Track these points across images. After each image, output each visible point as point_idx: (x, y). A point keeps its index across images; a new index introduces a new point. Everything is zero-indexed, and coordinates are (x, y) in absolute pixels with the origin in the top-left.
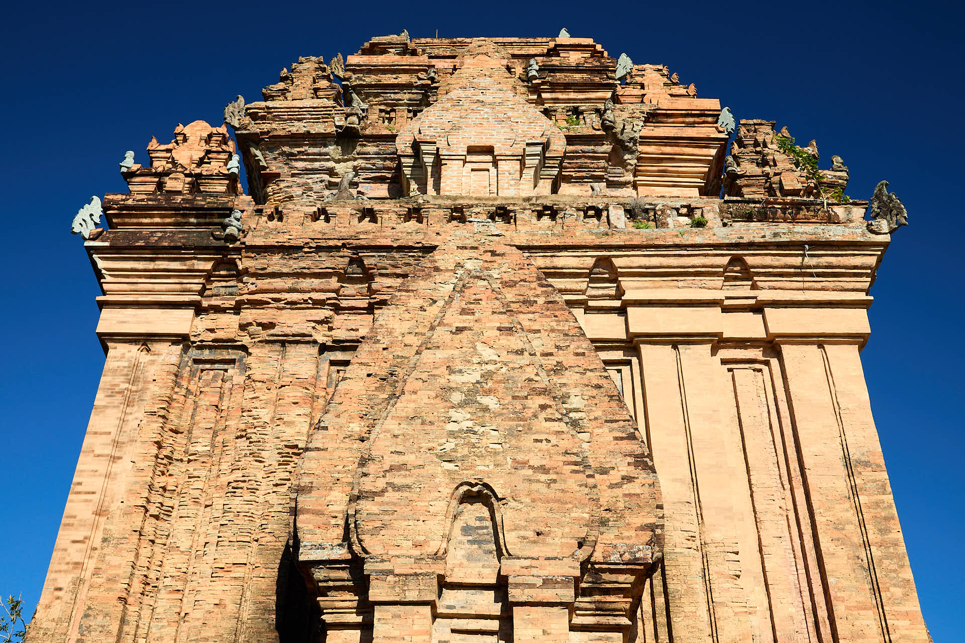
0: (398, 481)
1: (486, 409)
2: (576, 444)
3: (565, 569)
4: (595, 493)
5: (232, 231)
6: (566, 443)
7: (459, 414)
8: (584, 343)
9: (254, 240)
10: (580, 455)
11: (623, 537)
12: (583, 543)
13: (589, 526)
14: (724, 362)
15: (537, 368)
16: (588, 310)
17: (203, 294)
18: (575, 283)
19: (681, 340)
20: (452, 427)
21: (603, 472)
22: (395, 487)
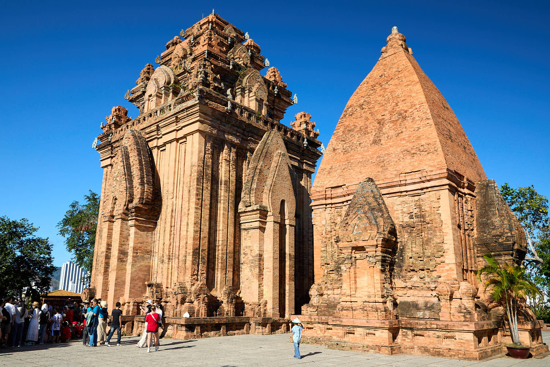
1: (117, 181)
2: (126, 185)
3: (121, 211)
4: (128, 195)
5: (109, 140)
6: (125, 185)
7: (115, 182)
8: (137, 158)
9: (113, 141)
10: (127, 187)
11: (136, 201)
12: (125, 206)
13: (126, 202)
14: (181, 143)
15: (124, 169)
16: (158, 138)
17: (112, 153)
18: (155, 133)
19: (170, 142)
20: (114, 186)
21: (135, 187)
22: (107, 200)
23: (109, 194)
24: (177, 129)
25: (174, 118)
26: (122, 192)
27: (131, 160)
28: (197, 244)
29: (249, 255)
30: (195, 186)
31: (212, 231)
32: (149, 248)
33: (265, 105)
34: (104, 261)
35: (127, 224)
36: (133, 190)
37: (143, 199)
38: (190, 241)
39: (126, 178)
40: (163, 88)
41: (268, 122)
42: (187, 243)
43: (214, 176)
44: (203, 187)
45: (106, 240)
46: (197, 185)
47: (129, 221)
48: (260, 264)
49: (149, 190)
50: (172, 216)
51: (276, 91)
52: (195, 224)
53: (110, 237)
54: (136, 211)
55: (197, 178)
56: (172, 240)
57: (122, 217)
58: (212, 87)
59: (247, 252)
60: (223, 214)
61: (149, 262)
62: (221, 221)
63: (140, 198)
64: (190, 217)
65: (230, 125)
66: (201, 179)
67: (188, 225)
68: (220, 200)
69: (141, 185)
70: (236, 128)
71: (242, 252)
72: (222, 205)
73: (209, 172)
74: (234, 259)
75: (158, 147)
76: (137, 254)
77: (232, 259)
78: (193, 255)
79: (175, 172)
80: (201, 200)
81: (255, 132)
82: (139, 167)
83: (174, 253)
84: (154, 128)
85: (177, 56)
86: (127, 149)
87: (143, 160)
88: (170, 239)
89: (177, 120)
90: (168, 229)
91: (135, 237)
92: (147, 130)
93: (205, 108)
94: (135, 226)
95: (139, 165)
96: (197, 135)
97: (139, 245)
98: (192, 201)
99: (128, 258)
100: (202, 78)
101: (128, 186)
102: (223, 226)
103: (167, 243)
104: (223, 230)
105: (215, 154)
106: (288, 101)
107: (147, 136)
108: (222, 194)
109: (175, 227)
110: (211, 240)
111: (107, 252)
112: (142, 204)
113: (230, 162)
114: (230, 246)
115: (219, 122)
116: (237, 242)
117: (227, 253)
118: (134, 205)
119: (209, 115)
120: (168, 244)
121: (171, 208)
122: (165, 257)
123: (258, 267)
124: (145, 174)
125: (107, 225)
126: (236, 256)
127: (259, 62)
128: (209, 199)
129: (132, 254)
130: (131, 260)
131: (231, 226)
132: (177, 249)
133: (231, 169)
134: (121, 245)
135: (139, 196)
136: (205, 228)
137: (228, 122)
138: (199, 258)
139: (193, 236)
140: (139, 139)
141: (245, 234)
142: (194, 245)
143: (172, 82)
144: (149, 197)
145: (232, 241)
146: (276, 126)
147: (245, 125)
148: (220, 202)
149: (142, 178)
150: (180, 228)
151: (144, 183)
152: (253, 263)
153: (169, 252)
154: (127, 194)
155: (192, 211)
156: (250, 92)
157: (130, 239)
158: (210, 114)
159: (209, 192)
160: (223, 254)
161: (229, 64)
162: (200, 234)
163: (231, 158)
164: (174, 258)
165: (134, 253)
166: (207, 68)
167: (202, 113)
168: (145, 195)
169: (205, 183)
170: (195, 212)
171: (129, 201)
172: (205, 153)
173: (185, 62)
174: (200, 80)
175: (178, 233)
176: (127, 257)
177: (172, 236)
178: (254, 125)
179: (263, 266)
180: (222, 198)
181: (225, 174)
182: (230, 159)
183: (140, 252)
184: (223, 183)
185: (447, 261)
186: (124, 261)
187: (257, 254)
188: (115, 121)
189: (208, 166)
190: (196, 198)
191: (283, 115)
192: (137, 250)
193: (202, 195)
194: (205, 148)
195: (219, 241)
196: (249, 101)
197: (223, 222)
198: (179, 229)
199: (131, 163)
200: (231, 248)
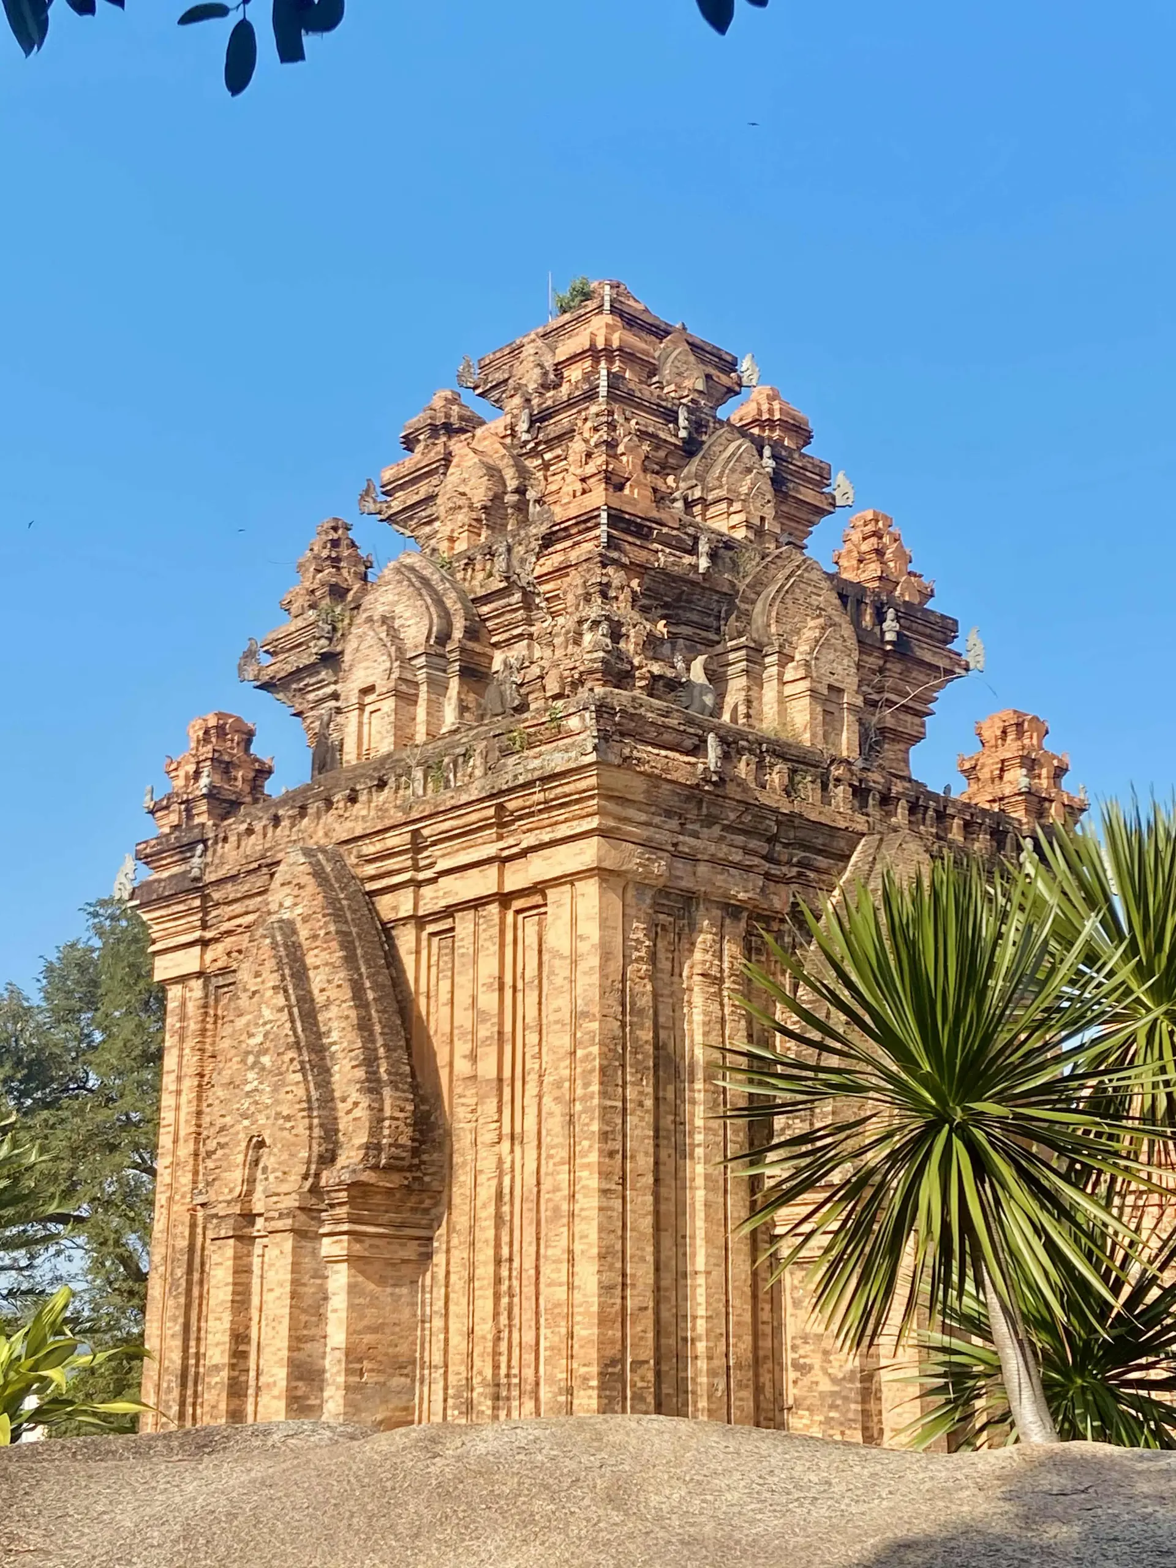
0: (223, 1140)
1: (263, 1069)
2: (307, 1090)
3: (292, 1202)
4: (317, 1132)
5: (196, 872)
6: (301, 1092)
7: (251, 1075)
8: (342, 974)
9: (210, 877)
10: (309, 1101)
11: (350, 1156)
12: (305, 1177)
13: (309, 1162)
14: (518, 912)
15: (293, 1021)
16: (418, 884)
17: (204, 926)
18: (404, 861)
19: (477, 904)
20: (248, 1088)
21: (344, 1100)
22: (221, 1146)
23: (228, 1120)
24: (505, 853)
25: (491, 812)
26: (288, 1118)
27: (317, 980)
28: (612, 1342)
29: (817, 1374)
30: (596, 1101)
31: (667, 1281)
32: (403, 1348)
33: (852, 708)
34: (223, 1406)
35: (314, 1253)
36: (334, 1109)
37: (378, 1147)
38: (587, 1331)
39: (302, 1062)
40: (423, 659)
41: (869, 790)
42: (571, 1335)
43: (665, 1046)
44: (624, 1101)
45: (227, 1317)
46: (604, 1094)
47: (325, 1240)
48: (866, 1413)
49: (402, 1110)
50: (498, 1217)
51: (890, 629)
52: (602, 1257)
53: (242, 1302)
54: (351, 1202)
55: (603, 1070)
56: (503, 1320)
57: (297, 1226)
58: (643, 683)
59: (808, 1361)
60: (707, 1205)
61: (406, 1409)
62: (700, 1234)
63: (367, 1147)
64: (579, 1227)
65: (716, 830)
66: (615, 1068)
67: (571, 1260)
68: (693, 1146)
69: (370, 1091)
70: (740, 839)
71: (789, 1356)
72: (700, 1169)
73: (646, 1035)
74: (758, 1390)
75: (420, 921)
76: (361, 1375)
77: (747, 1394)
78: (602, 1387)
79: (500, 1033)
80: (619, 1156)
81: (819, 841)
82: (353, 1014)
83: (515, 1371)
84: (397, 840)
85: (462, 501)
86: (294, 932)
87: (368, 984)
88: (496, 1315)
89: (502, 821)
90: (485, 1271)
91: (351, 1307)
92: (370, 848)
93: (621, 780)
94: (351, 1259)
95: (356, 1007)
96: (590, 888)
97: (368, 1338)
98: (586, 1160)
99: (326, 1394)
100: (601, 654)
101: (315, 1094)
102: (708, 1256)
103: (484, 1328)
104: (708, 1273)
105: (662, 955)
106: (942, 663)
107: (370, 870)
108: (699, 1122)
109: (516, 1264)
110: (666, 1315)
111: (232, 1367)
112: (375, 1168)
113: (721, 980)
114: (739, 1337)
115: (674, 824)
116: (765, 1315)
117: (728, 1368)
118: (346, 1177)
119: (634, 802)
120: (490, 1337)
121: (494, 1183)
122: (479, 1390)
123: (859, 1426)
124: (380, 1041)
125: (229, 1252)
126: (765, 1378)
127: (808, 495)
128: (651, 1150)
129: (341, 1379)
130: (341, 1402)
131: (738, 1251)
132: (529, 1357)
133: (727, 1010)
134: (299, 1339)
135: (362, 1138)
136: (642, 1273)
137: (710, 821)
138: (625, 1398)
139: (595, 1308)
140: (342, 889)
141: (796, 1282)
142: (602, 1343)
143: (458, 634)
144: (404, 1140)
145: (747, 1317)
146: (903, 803)
147: (778, 823)
148: (692, 1157)
149: (370, 1061)
150: (537, 1268)
151: (378, 1080)
152: (833, 1407)
153: (496, 1367)
154: (310, 1128)
155: (589, 1203)
156: (786, 658)
157: (330, 1315)
158: (640, 797)
159: (649, 1118)
160: (712, 1373)
161: (693, 551)
162: (624, 1298)
163: (726, 965)
164: (515, 1393)
165: (349, 1372)
166: (616, 598)
167: (609, 798)
168: (386, 1132)
169: (633, 1084)
170: (601, 1209)
171: (321, 1156)
172: (626, 959)
173: (509, 550)
174: (593, 661)
175: (529, 1290)
176: (322, 1390)
177: (505, 1300)
178: (813, 817)
179: (880, 1422)
180: (699, 1138)
181: (706, 1034)
182: (722, 971)
183: (370, 1366)
184: (700, 1074)
186: (310, 1408)
187: (852, 1372)
188: (212, 787)
189: (641, 1012)
190: (601, 1151)
191: (923, 725)
192: (360, 1360)
193: (624, 1136)
194: (625, 939)
195: (694, 1318)
196: (782, 700)
197: (708, 1240)
198: (532, 1272)
199: (316, 992)
200: (742, 1346)
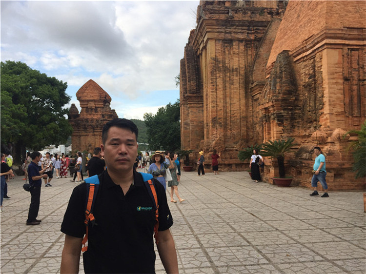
185: (325, 113)
